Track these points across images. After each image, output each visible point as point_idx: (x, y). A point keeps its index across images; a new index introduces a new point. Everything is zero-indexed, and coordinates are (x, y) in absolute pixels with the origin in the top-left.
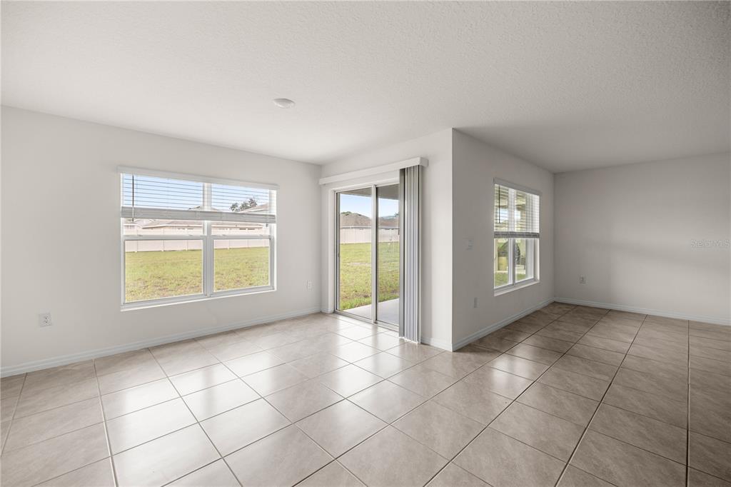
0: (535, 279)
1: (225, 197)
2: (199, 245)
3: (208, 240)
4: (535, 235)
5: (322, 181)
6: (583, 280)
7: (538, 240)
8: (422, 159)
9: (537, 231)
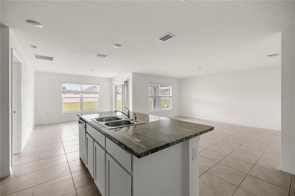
0: (171, 109)
1: (85, 87)
2: (78, 100)
3: (82, 98)
4: (171, 97)
5: (112, 83)
6: (186, 109)
7: (171, 98)
8: (127, 79)
9: (171, 95)
